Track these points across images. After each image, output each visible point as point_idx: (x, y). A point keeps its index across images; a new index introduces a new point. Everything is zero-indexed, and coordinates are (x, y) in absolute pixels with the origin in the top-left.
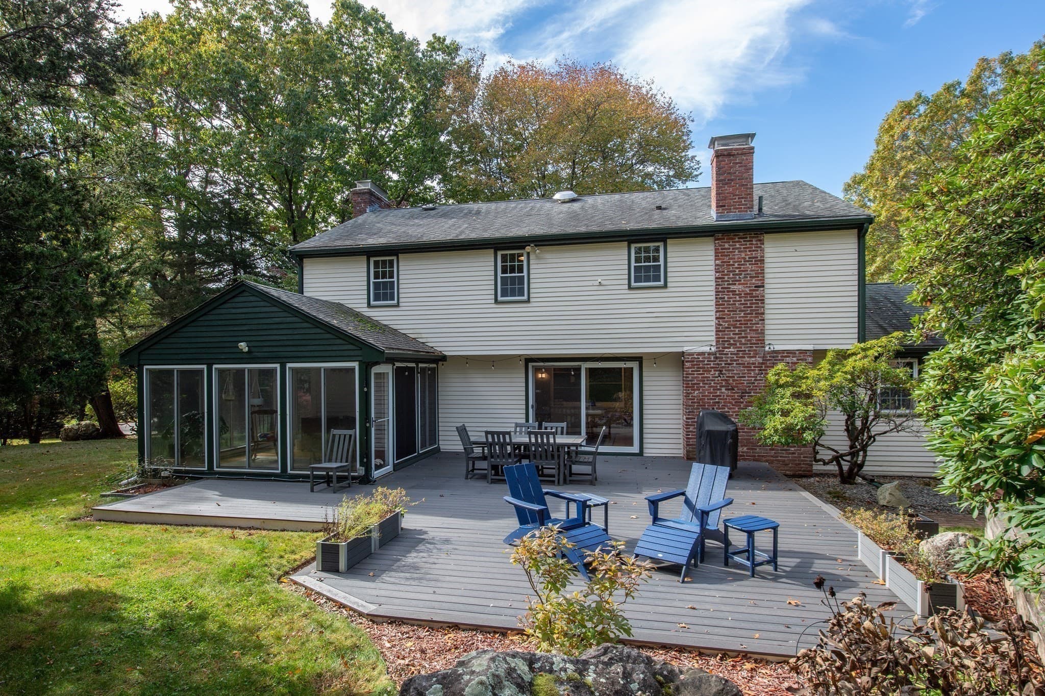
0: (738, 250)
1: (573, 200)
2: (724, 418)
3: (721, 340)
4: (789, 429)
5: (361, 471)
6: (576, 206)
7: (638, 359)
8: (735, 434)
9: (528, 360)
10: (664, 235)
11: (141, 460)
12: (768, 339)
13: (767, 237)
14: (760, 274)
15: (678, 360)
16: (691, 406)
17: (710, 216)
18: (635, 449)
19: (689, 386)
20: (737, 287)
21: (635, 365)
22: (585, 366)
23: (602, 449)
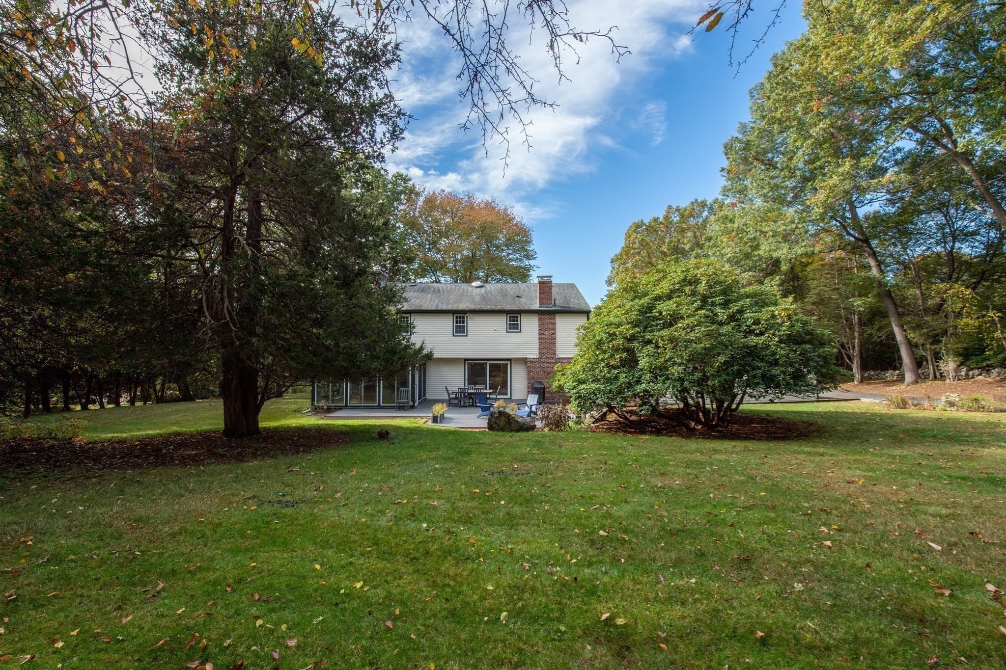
0: (547, 319)
1: (481, 287)
2: (541, 383)
3: (541, 354)
4: (560, 386)
5: (411, 403)
6: (483, 290)
7: (510, 360)
8: (544, 389)
9: (466, 360)
10: (520, 312)
11: (313, 400)
12: (557, 353)
13: (557, 315)
14: (554, 328)
15: (525, 361)
16: (530, 378)
17: (536, 306)
18: (508, 396)
19: (529, 371)
20: (546, 333)
21: (508, 362)
22: (489, 362)
23: (499, 397)
